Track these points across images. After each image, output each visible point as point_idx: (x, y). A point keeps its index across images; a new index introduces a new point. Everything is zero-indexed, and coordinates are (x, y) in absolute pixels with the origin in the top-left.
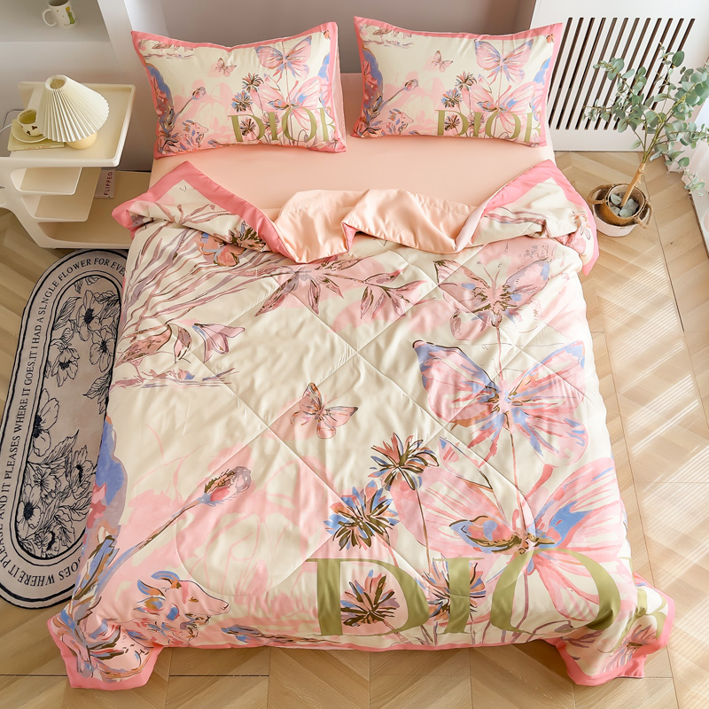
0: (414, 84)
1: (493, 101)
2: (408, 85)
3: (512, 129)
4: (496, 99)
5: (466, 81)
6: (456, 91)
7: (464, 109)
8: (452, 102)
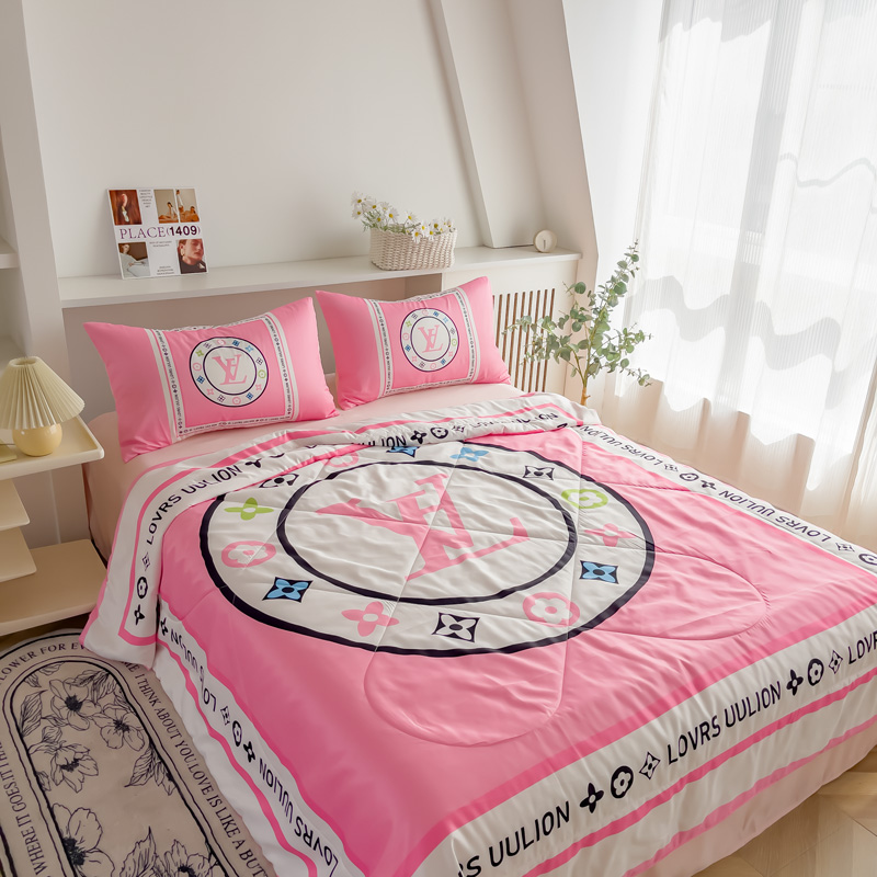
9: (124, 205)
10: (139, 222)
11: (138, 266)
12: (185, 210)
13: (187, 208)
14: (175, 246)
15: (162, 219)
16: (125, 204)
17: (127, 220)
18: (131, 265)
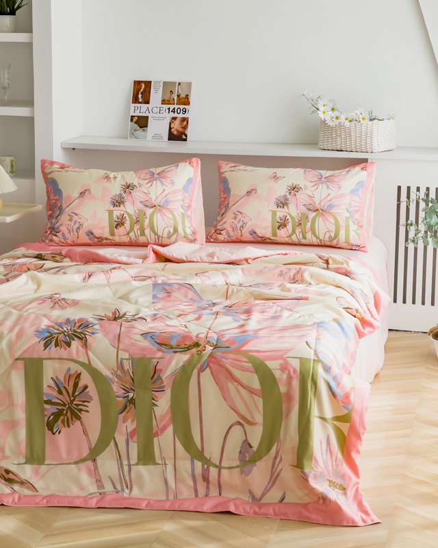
0: (253, 192)
1: (315, 204)
2: (249, 193)
3: (333, 228)
4: (317, 202)
5: (294, 189)
6: (286, 196)
7: (293, 211)
8: (283, 204)
9: (141, 92)
10: (148, 103)
11: (140, 132)
12: (181, 96)
13: (183, 95)
14: (168, 120)
15: (164, 102)
16: (142, 90)
17: (141, 100)
18: (136, 130)
